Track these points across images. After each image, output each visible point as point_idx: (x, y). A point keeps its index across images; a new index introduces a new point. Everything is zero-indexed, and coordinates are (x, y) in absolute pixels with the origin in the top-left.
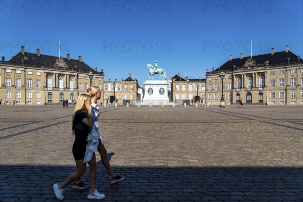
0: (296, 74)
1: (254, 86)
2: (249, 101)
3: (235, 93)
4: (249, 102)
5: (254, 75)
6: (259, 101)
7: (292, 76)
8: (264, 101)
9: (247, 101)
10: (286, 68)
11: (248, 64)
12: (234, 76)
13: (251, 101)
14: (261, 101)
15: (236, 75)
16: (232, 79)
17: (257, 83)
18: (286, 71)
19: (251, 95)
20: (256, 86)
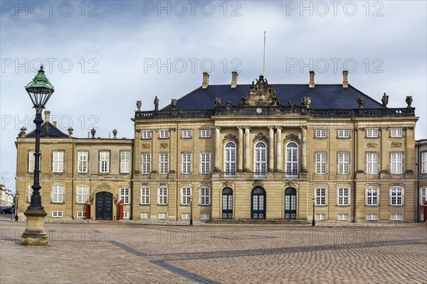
0: (377, 142)
1: (272, 166)
2: (258, 212)
3: (218, 186)
4: (258, 215)
5: (272, 131)
6: (286, 212)
7: (370, 145)
8: (301, 214)
9: (253, 212)
10: (354, 122)
11: (257, 98)
12: (218, 131)
13: (264, 212)
14: (291, 214)
15: (223, 129)
16: (212, 139)
17: (280, 159)
18: (356, 130)
19: (264, 193)
20: (279, 167)
